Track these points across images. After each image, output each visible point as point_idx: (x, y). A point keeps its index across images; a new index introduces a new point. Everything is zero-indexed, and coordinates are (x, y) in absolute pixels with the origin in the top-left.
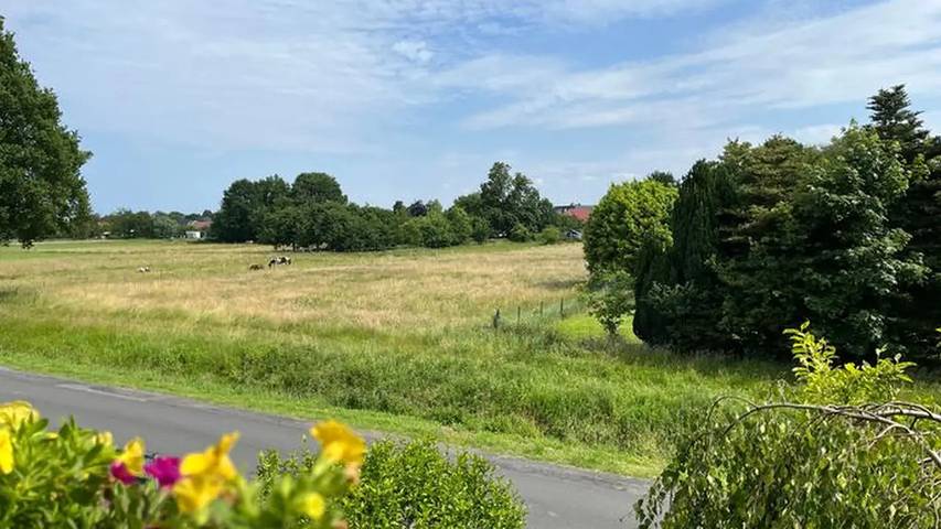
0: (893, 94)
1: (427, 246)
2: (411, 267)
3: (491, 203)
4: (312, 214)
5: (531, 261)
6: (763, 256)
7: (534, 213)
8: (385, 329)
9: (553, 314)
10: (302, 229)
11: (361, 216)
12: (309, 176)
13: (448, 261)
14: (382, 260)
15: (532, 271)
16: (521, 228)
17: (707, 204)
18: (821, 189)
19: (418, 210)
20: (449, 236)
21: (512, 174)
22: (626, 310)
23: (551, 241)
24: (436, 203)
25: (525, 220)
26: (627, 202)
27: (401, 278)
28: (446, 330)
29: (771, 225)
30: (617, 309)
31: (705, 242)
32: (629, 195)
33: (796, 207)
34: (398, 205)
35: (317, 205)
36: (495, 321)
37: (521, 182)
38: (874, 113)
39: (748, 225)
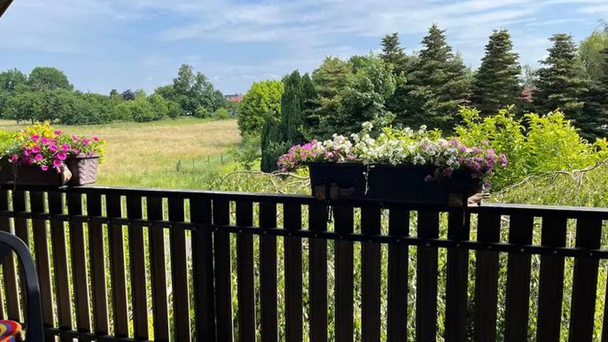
0: (392, 38)
1: (136, 121)
2: (124, 135)
3: (180, 92)
4: (46, 98)
5: (206, 131)
6: (326, 125)
7: (210, 99)
8: (104, 174)
9: (217, 162)
10: (38, 109)
11: (85, 99)
12: (43, 69)
13: (149, 131)
14: (102, 131)
15: (207, 138)
16: (201, 109)
17: (299, 96)
18: (353, 89)
19: (128, 96)
20: (152, 115)
21: (195, 73)
22: (256, 157)
23: (222, 118)
24: (141, 91)
25: (205, 104)
26: (263, 93)
27: (117, 142)
28: (146, 174)
29: (332, 108)
30: (251, 158)
31: (297, 118)
32: (264, 89)
33: (344, 98)
34: (113, 92)
35: (49, 92)
36: (177, 167)
37: (200, 79)
38: (383, 47)
39: (320, 109)
